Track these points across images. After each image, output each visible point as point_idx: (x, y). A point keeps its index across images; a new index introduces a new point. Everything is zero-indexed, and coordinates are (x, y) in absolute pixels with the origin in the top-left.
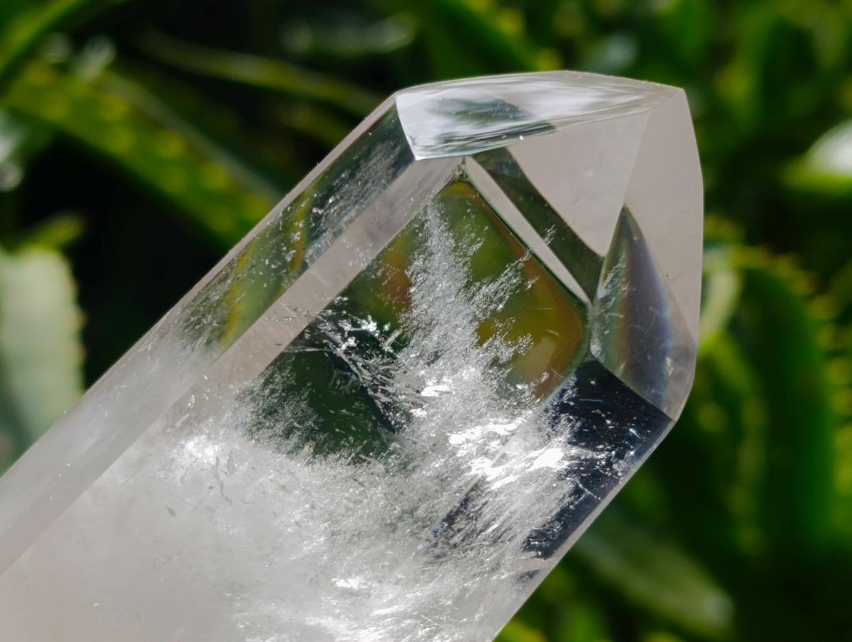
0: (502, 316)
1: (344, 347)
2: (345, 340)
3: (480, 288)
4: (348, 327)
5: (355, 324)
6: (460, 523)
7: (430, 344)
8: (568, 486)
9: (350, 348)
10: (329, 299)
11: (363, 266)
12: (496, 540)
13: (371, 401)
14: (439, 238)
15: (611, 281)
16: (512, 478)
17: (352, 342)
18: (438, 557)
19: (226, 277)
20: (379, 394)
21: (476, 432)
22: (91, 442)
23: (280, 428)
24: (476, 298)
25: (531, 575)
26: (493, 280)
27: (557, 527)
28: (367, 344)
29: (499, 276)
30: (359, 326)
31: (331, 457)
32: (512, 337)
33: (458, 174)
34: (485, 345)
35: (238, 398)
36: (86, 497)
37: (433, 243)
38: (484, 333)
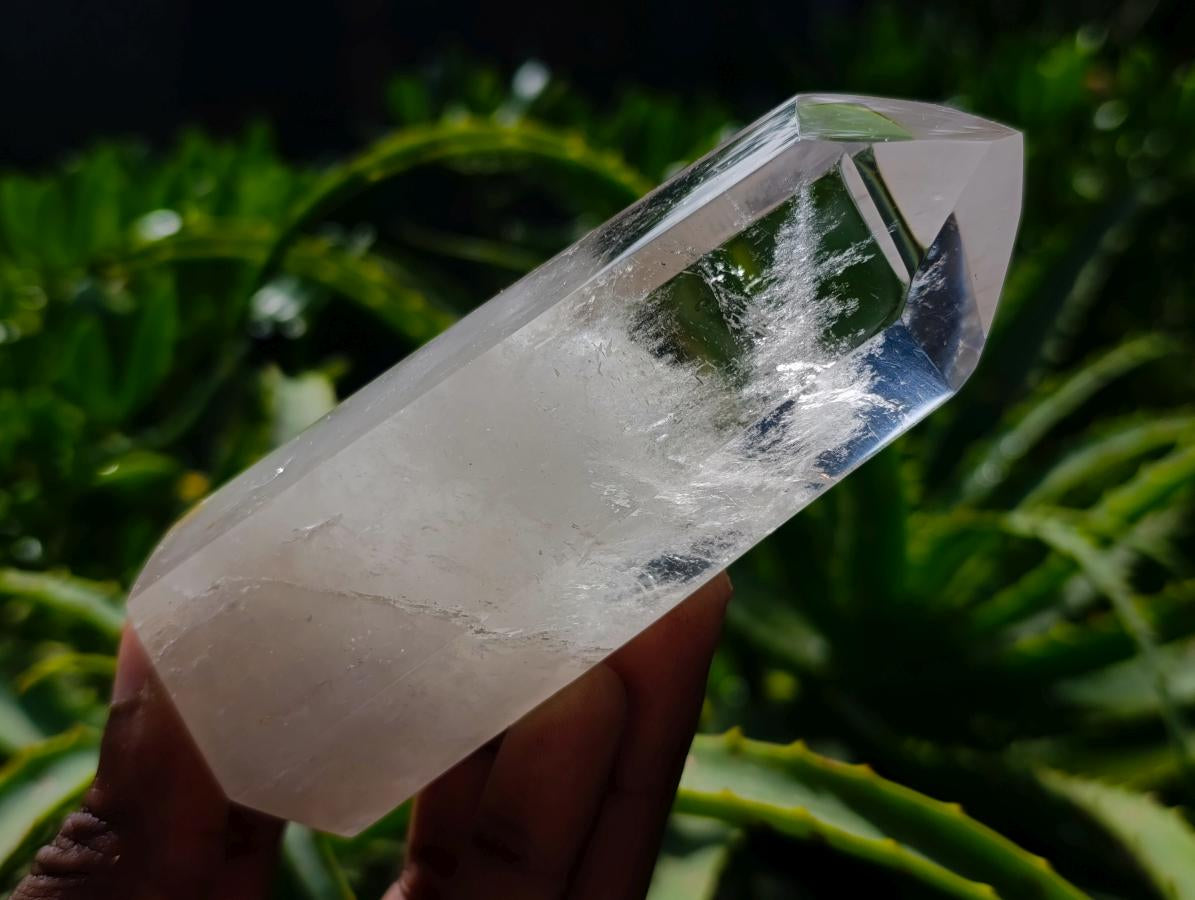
0: (839, 280)
1: (714, 279)
2: (716, 275)
3: (828, 257)
4: (720, 267)
5: (726, 267)
6: (772, 434)
7: (778, 291)
8: (859, 423)
9: (717, 282)
10: (713, 248)
11: (744, 228)
12: (796, 450)
13: (724, 324)
14: (804, 212)
15: (930, 274)
16: (818, 405)
17: (720, 278)
18: (750, 457)
19: (638, 211)
20: (731, 320)
21: (798, 366)
22: (512, 311)
23: (651, 330)
24: (824, 265)
25: (816, 486)
26: (840, 253)
27: (845, 452)
28: (732, 283)
29: (844, 251)
30: (730, 270)
31: (686, 365)
32: (843, 298)
33: (832, 171)
34: (822, 302)
35: (629, 308)
36: (498, 348)
37: (800, 216)
38: (823, 291)
